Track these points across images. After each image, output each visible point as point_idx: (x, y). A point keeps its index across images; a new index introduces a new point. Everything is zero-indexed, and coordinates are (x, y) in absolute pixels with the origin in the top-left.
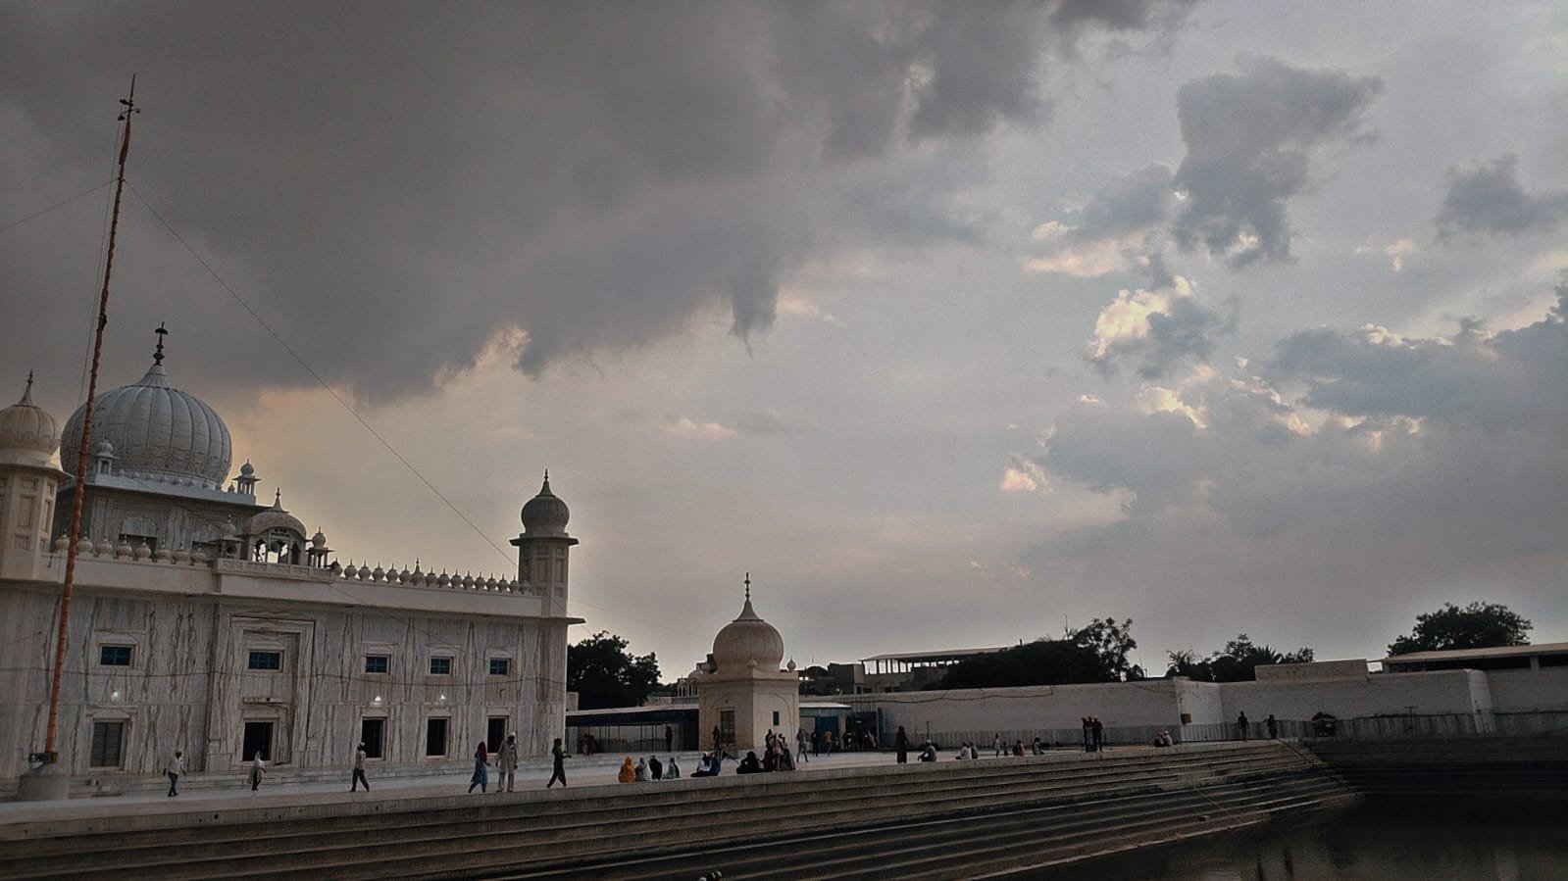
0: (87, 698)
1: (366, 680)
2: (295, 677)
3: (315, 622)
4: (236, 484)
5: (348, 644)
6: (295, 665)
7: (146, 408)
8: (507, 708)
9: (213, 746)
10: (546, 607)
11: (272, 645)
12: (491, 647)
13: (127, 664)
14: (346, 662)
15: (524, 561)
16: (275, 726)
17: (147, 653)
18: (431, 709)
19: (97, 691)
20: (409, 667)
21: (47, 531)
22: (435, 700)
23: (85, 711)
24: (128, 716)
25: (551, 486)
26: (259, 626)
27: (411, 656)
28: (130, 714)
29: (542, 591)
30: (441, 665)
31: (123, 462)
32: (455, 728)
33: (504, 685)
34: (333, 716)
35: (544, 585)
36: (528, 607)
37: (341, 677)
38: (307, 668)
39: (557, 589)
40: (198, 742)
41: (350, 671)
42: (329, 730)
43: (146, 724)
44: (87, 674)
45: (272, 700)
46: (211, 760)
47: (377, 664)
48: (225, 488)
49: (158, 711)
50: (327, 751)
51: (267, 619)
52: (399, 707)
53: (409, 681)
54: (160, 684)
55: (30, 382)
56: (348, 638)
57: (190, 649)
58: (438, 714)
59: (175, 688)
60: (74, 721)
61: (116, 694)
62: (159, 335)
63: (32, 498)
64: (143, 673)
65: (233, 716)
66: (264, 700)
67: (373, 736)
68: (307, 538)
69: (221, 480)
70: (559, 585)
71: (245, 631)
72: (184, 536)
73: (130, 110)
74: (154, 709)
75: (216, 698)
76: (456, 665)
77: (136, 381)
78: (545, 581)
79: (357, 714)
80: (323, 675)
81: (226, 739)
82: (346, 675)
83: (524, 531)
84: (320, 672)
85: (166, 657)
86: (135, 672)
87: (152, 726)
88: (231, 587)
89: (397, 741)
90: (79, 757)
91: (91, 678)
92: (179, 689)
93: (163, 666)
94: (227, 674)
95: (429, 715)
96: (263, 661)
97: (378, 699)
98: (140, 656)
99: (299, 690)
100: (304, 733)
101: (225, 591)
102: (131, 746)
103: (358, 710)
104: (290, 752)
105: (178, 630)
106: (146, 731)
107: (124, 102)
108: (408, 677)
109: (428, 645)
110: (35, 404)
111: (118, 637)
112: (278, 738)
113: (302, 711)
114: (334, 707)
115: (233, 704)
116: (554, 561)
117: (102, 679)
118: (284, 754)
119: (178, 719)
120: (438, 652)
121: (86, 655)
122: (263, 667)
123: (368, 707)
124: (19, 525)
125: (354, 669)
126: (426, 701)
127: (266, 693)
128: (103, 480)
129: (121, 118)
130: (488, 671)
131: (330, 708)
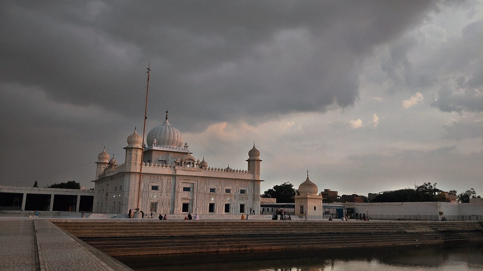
0: (149, 197)
1: (210, 194)
2: (193, 193)
3: (197, 180)
4: (184, 148)
5: (205, 185)
6: (193, 190)
7: (163, 131)
8: (245, 202)
9: (175, 208)
10: (254, 177)
11: (188, 186)
12: (240, 187)
13: (157, 190)
14: (205, 190)
15: (249, 165)
16: (189, 204)
17: (161, 188)
18: (225, 201)
19: (151, 196)
20: (220, 191)
21: (140, 161)
22: (226, 199)
23: (149, 200)
24: (157, 201)
25: (255, 146)
26: (185, 182)
27: (221, 188)
28: (158, 201)
29: (253, 173)
30: (228, 191)
31: (158, 144)
32: (231, 206)
33: (244, 196)
34: (202, 202)
35: (253, 171)
36: (249, 177)
37: (204, 193)
38: (196, 191)
39: (257, 172)
40: (172, 207)
41: (206, 192)
42: (201, 205)
43: (161, 203)
44: (149, 192)
45: (188, 198)
46: (175, 211)
47: (213, 190)
48: (181, 148)
49: (164, 200)
50: (201, 210)
51: (187, 180)
52: (218, 201)
53: (220, 195)
54: (164, 194)
55: (135, 129)
56: (206, 184)
57: (170, 187)
58: (227, 202)
59: (167, 195)
60: (146, 202)
61: (155, 196)
62: (166, 113)
63: (137, 154)
64: (160, 192)
65: (180, 202)
66: (186, 198)
67: (212, 208)
68: (196, 161)
69: (181, 146)
70: (258, 172)
71: (182, 183)
72: (172, 159)
73: (149, 70)
74: (163, 200)
75: (176, 197)
76: (232, 191)
77: (162, 124)
78: (254, 171)
79: (208, 202)
80: (200, 192)
81: (178, 207)
82: (205, 193)
83: (249, 158)
84: (199, 192)
85: (165, 188)
86: (159, 192)
87: (162, 203)
88: (179, 172)
89: (217, 208)
90: (148, 210)
91: (149, 193)
92: (168, 195)
93: (164, 191)
94: (178, 192)
95: (225, 203)
96: (186, 189)
97: (213, 199)
98: (160, 188)
99: (194, 196)
100: (195, 206)
101: (177, 174)
102: (158, 208)
103: (208, 201)
104: (192, 210)
105: (167, 182)
106: (161, 205)
107: (148, 69)
108: (220, 194)
109: (225, 186)
110: (136, 134)
111: (154, 184)
112: (190, 207)
113: (195, 201)
114: (202, 200)
115: (180, 199)
116: (256, 166)
117: (152, 193)
118: (191, 211)
119: (168, 202)
120: (227, 188)
121: (148, 188)
122: (186, 191)
123: (210, 200)
124: (134, 160)
125: (207, 191)
126: (224, 199)
127: (187, 197)
128: (154, 148)
129: (147, 72)
130: (240, 193)
131: (202, 201)
